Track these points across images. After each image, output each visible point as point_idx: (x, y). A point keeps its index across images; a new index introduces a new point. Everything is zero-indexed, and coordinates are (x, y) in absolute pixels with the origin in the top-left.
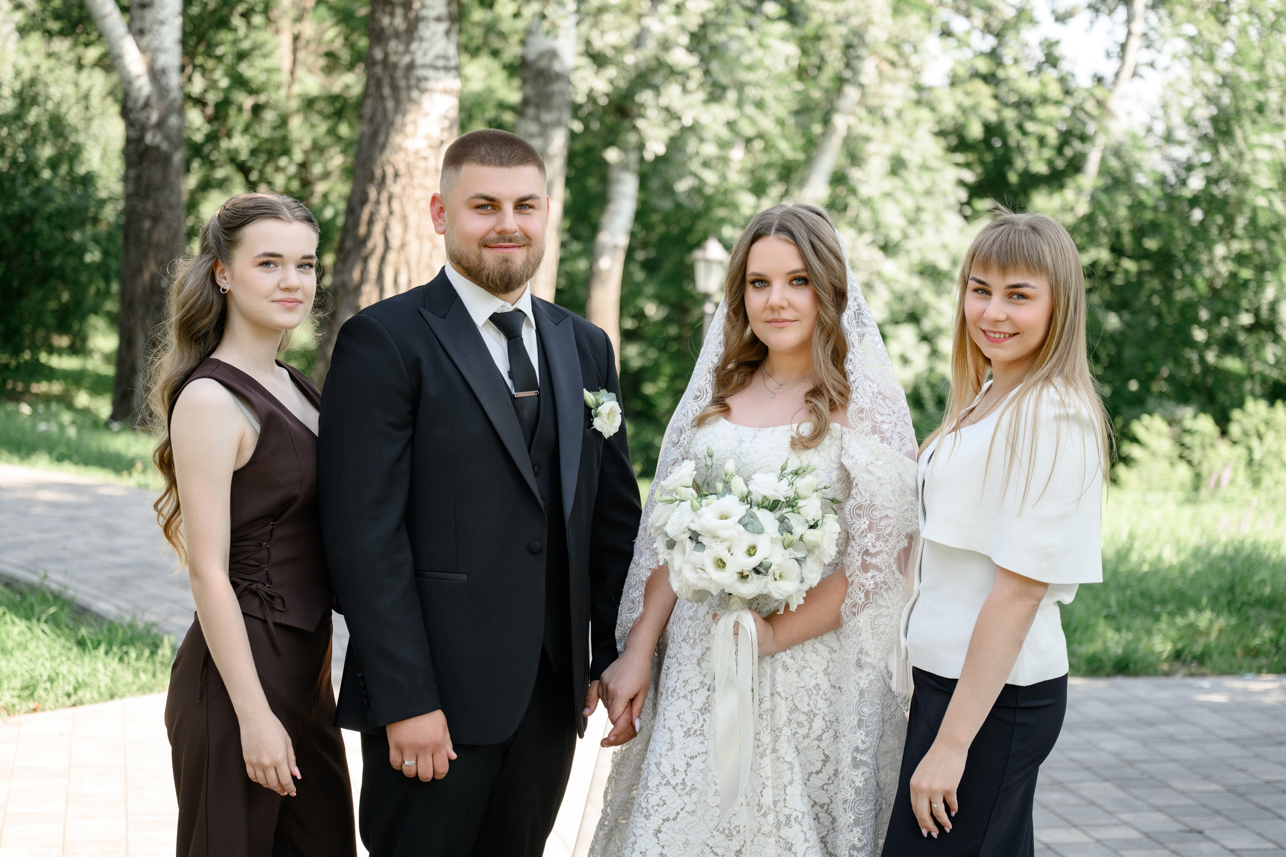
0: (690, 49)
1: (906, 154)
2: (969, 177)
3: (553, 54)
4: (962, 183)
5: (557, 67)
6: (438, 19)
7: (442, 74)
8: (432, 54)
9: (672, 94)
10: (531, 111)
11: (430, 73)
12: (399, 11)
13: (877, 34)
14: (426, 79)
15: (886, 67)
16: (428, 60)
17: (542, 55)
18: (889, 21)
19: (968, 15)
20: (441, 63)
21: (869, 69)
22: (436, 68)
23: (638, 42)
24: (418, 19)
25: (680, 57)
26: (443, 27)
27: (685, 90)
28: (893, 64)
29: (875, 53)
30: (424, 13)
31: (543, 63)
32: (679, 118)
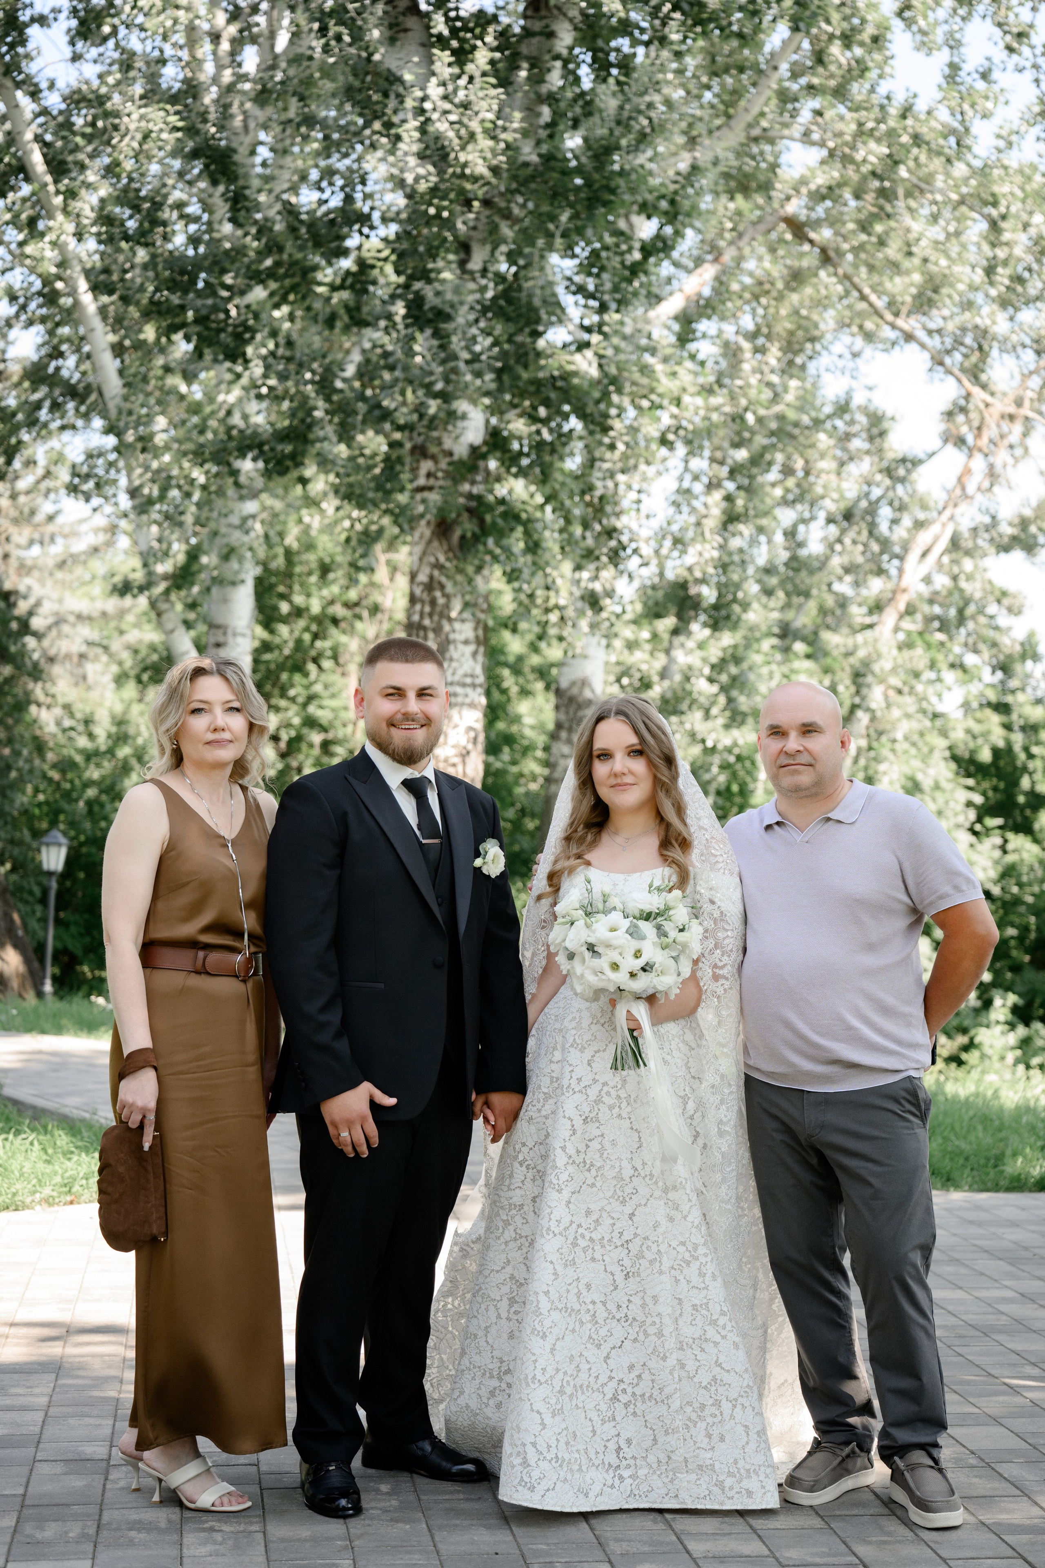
0: (711, 680)
1: (920, 777)
2: (978, 799)
3: (584, 683)
4: (969, 804)
5: (588, 694)
6: (466, 642)
7: (469, 690)
8: (460, 672)
9: (695, 720)
10: (564, 734)
11: (459, 690)
12: (431, 635)
13: (884, 665)
14: (455, 695)
15: (892, 693)
16: (456, 678)
17: (573, 683)
18: (895, 652)
19: (976, 651)
20: (468, 680)
21: (876, 696)
22: (464, 685)
23: (664, 674)
24: (448, 642)
25: (702, 687)
26: (471, 648)
27: (707, 715)
28: (900, 692)
29: (882, 681)
30: (452, 636)
31: (575, 691)
32: (703, 741)
